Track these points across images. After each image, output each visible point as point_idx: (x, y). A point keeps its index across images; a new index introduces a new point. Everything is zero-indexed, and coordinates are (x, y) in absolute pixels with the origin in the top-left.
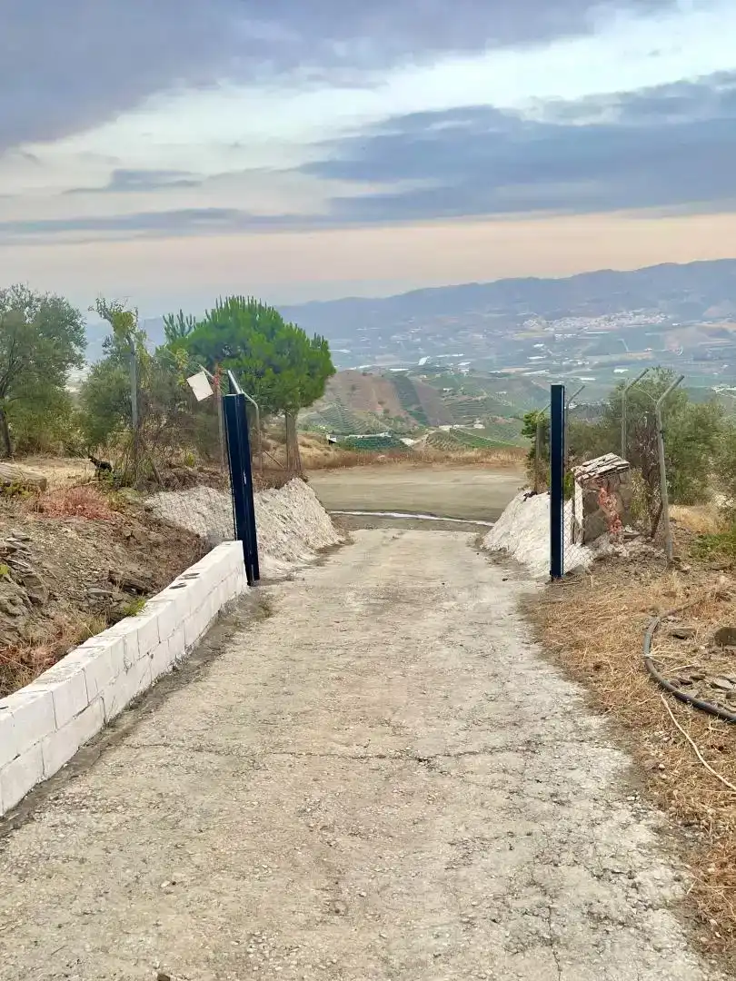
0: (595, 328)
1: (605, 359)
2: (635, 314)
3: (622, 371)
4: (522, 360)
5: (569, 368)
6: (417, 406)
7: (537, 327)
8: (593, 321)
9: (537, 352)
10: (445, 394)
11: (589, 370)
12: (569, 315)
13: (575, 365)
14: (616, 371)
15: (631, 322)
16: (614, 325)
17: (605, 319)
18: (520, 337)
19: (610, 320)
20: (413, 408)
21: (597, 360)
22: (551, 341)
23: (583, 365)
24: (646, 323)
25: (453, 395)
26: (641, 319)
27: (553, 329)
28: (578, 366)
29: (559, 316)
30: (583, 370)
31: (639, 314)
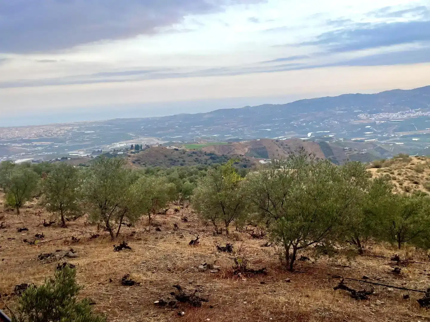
0: (395, 118)
1: (405, 133)
2: (416, 111)
3: (417, 139)
4: (361, 134)
5: (388, 138)
6: (332, 156)
7: (365, 117)
8: (394, 115)
9: (369, 130)
10: (346, 151)
11: (399, 139)
12: (382, 112)
13: (390, 137)
14: (413, 139)
15: (415, 115)
16: (405, 116)
17: (401, 114)
18: (356, 122)
19: (403, 114)
20: (331, 157)
21: (401, 134)
22: (373, 124)
23: (395, 137)
24: (423, 116)
25: (350, 151)
26: (420, 113)
27: (374, 119)
28: (392, 137)
29: (376, 112)
30: (395, 139)
31: (418, 111)
